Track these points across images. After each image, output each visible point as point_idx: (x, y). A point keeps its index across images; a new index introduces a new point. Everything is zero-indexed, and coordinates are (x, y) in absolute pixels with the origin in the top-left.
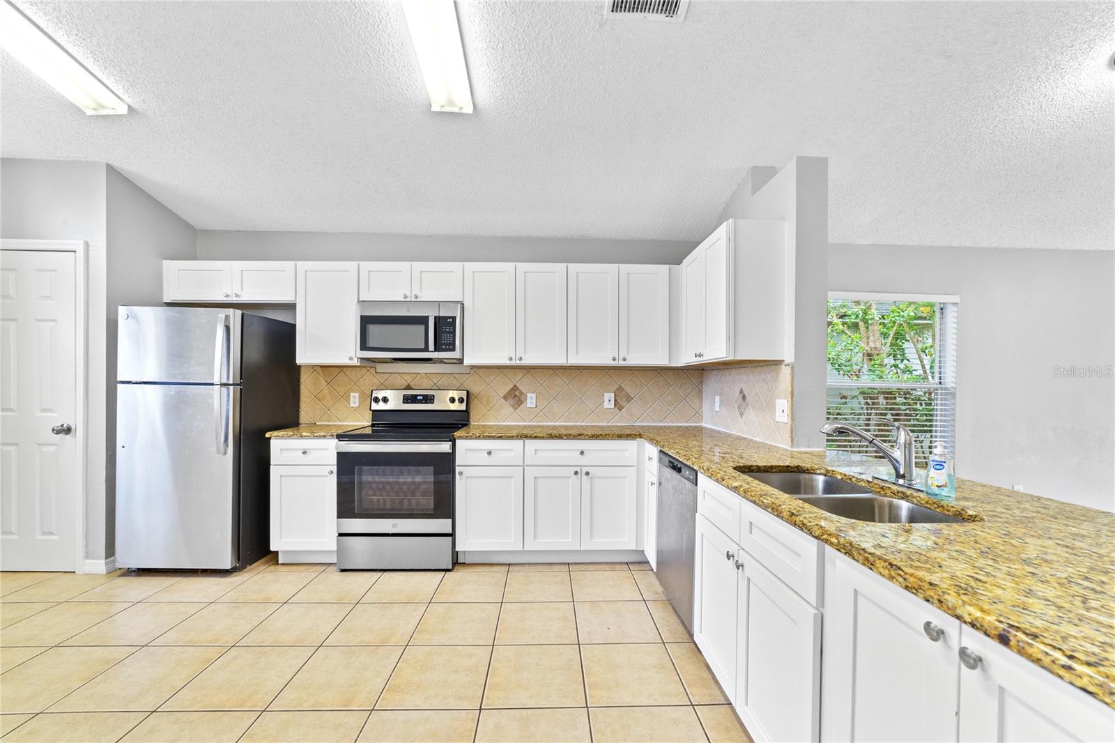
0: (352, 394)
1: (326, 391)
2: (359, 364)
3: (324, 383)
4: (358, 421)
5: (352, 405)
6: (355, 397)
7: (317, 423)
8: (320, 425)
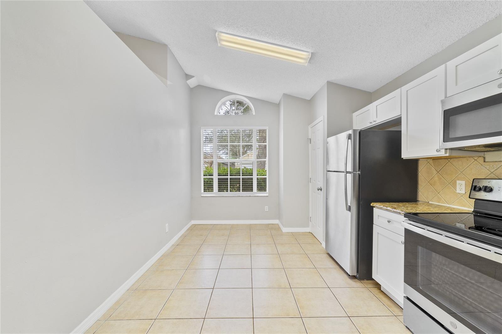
0: (458, 182)
1: (436, 178)
2: (447, 155)
3: (435, 172)
4: (464, 206)
5: (458, 191)
6: (461, 185)
7: (430, 202)
8: (432, 204)
